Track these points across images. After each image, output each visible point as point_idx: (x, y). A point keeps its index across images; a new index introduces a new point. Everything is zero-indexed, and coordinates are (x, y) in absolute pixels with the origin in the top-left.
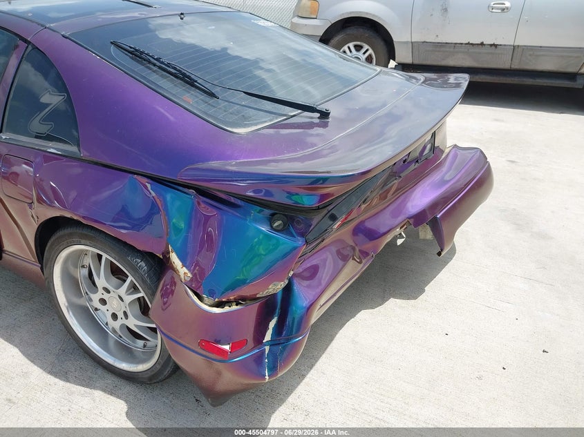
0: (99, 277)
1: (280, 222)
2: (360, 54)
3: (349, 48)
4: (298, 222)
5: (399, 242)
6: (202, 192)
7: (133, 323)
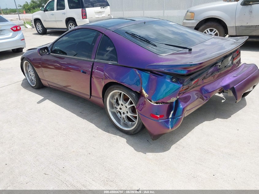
0: (120, 101)
1: (175, 80)
2: (212, 33)
3: (207, 31)
4: (180, 80)
5: (223, 101)
6: (152, 72)
7: (129, 115)
